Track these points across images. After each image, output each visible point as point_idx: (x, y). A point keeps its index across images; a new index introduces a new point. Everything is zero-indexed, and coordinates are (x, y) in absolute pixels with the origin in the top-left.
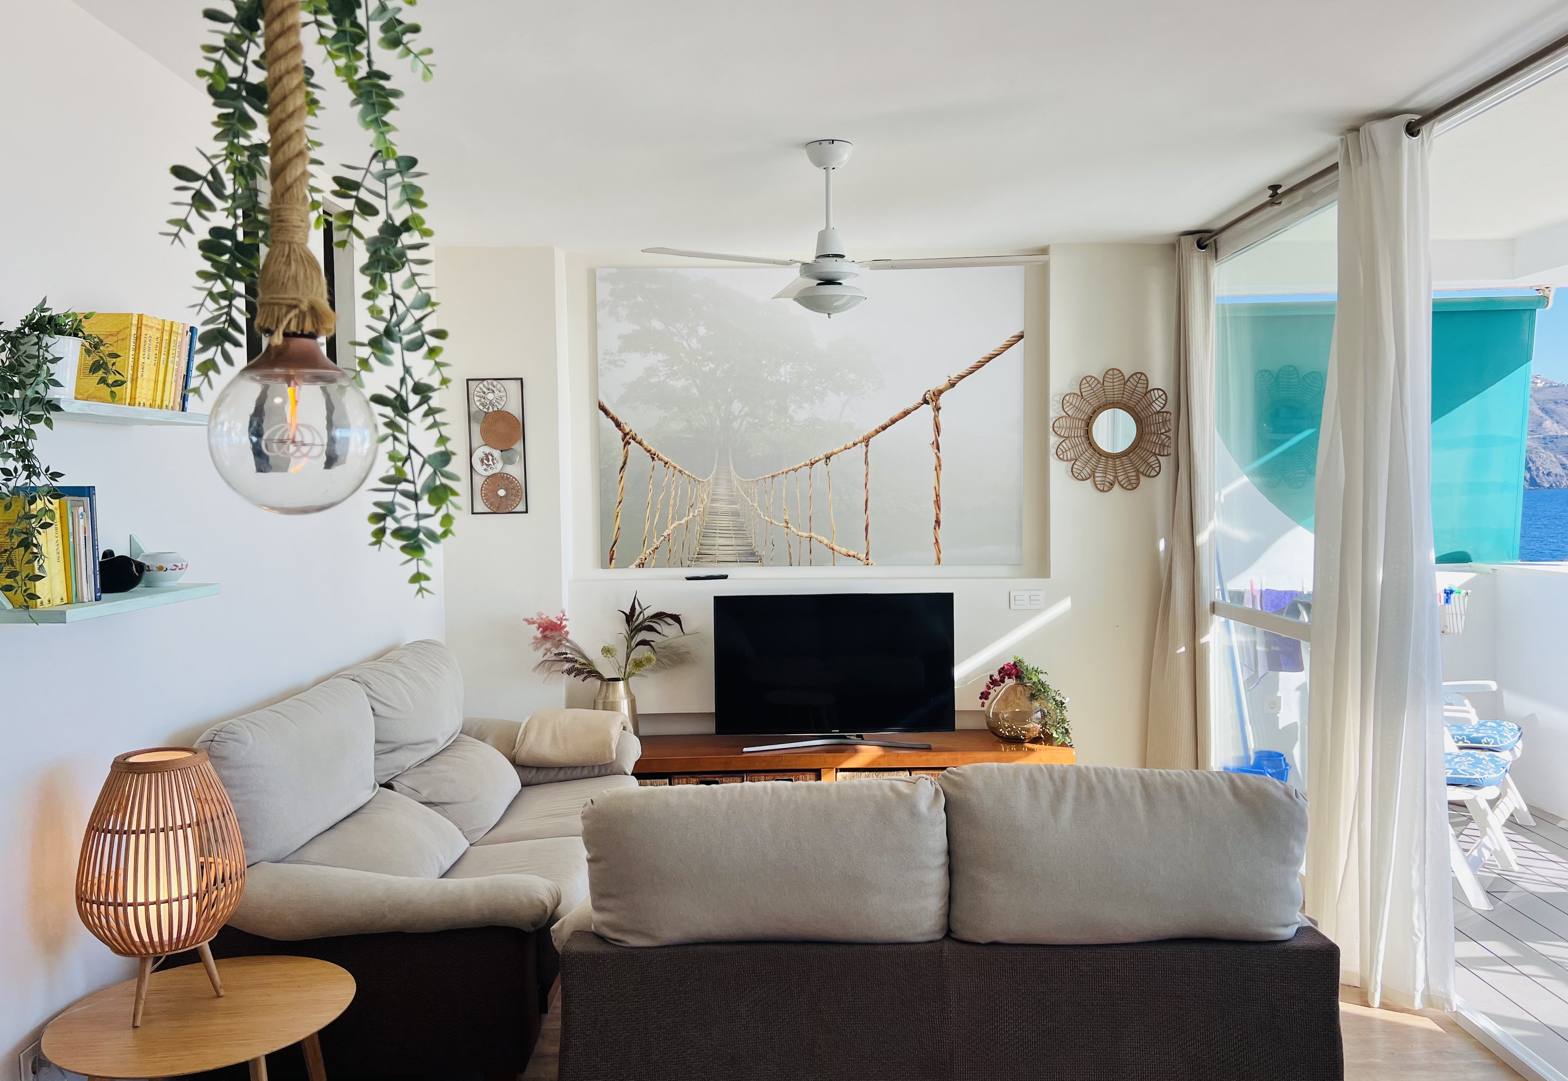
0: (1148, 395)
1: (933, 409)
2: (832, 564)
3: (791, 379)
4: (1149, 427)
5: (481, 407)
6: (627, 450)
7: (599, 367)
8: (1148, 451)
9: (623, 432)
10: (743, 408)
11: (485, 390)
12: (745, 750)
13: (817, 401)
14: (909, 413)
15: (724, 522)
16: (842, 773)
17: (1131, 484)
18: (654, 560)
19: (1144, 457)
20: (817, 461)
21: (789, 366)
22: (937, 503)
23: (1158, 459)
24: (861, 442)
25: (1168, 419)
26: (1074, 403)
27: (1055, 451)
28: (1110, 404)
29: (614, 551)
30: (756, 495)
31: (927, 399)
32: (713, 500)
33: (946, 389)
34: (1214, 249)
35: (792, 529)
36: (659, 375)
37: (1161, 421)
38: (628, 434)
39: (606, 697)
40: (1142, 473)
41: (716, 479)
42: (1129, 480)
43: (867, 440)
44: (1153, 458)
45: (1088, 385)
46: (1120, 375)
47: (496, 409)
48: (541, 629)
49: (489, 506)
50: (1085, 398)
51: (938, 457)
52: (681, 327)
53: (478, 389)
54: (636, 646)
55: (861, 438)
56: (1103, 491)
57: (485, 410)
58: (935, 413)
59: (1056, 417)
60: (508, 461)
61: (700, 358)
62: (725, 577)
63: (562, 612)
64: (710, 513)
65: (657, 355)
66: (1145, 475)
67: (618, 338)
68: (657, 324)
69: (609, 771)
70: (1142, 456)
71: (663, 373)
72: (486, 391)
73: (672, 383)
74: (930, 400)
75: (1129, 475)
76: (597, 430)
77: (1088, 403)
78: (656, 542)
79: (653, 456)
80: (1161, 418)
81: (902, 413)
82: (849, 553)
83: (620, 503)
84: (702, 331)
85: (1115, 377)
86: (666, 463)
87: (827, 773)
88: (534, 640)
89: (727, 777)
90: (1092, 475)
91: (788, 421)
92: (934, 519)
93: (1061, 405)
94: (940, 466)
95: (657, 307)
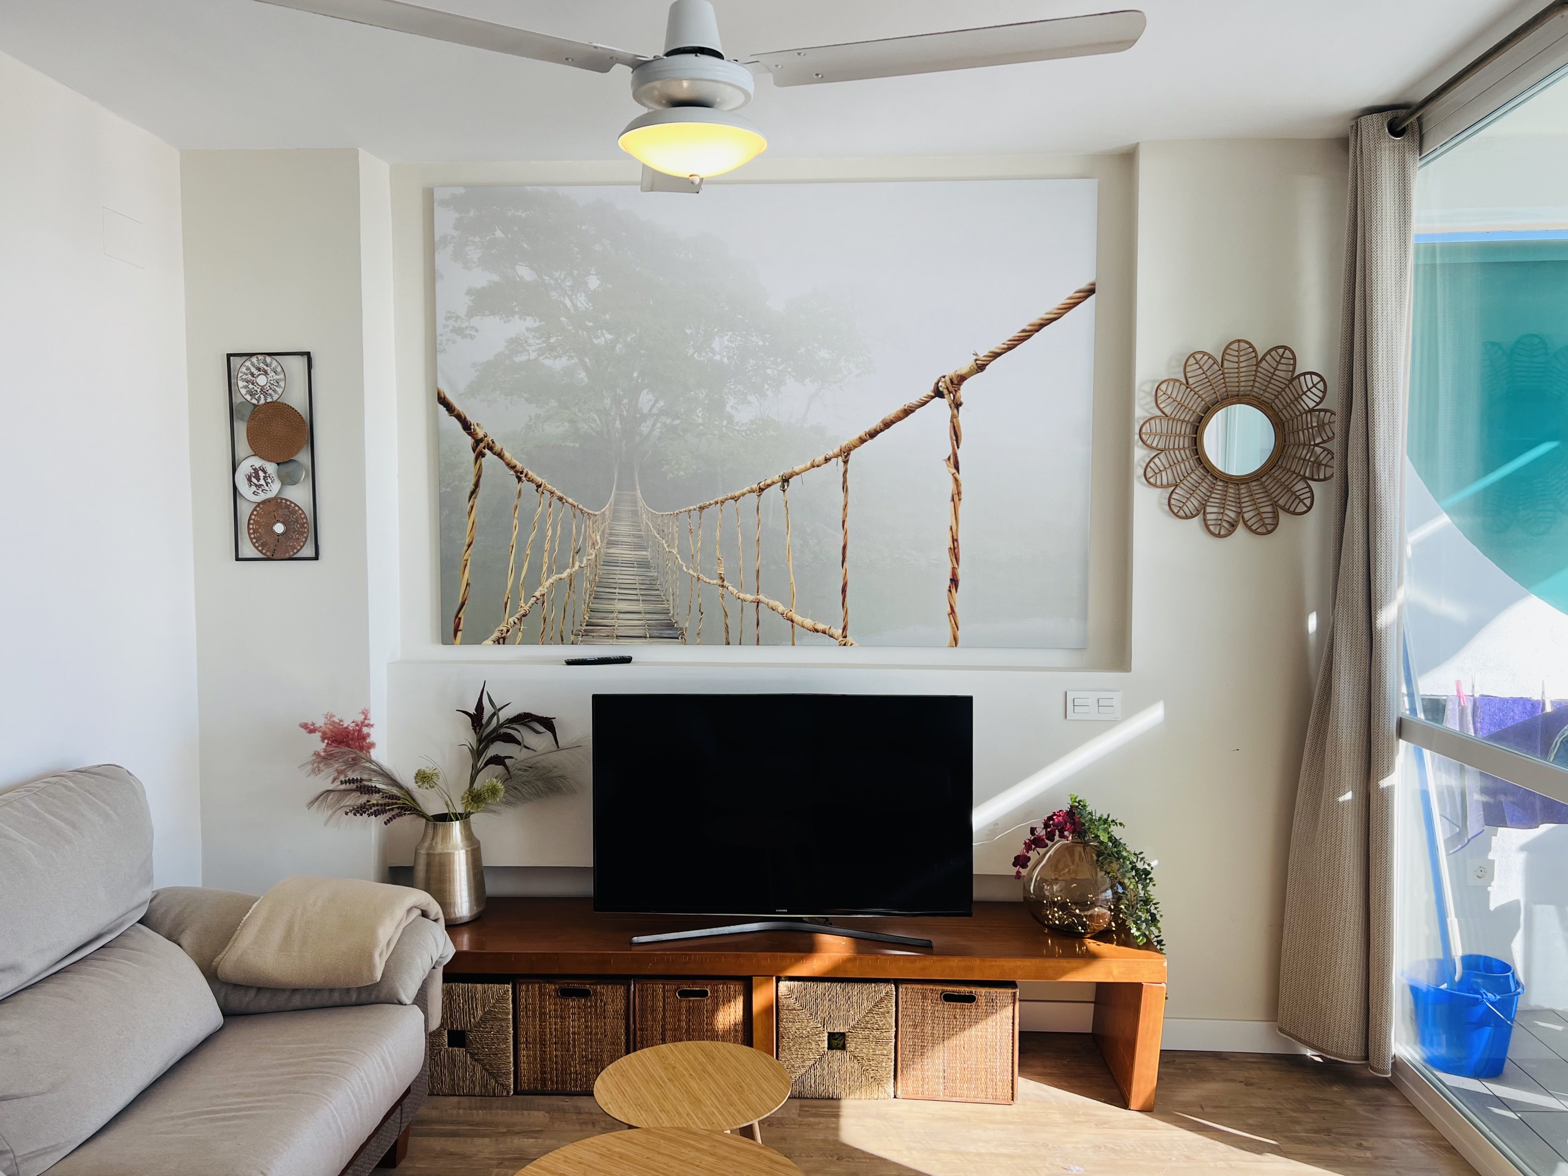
0: (1296, 382)
1: (950, 405)
2: (791, 643)
3: (729, 358)
4: (1296, 434)
5: (248, 397)
6: (481, 465)
7: (439, 338)
8: (1294, 472)
9: (473, 438)
10: (656, 402)
11: (253, 370)
12: (635, 939)
13: (769, 393)
14: (913, 411)
15: (625, 576)
16: (788, 983)
17: (1264, 525)
18: (520, 634)
19: (1286, 483)
20: (769, 486)
21: (726, 338)
22: (954, 552)
23: (1309, 486)
24: (837, 456)
25: (1326, 421)
26: (1174, 396)
27: (1142, 471)
28: (1232, 396)
29: (460, 619)
30: (676, 535)
31: (941, 389)
32: (611, 544)
33: (971, 373)
34: (1417, 137)
35: (730, 588)
36: (528, 351)
37: (1315, 424)
38: (481, 440)
39: (431, 847)
40: (1283, 508)
41: (615, 511)
42: (1262, 519)
43: (846, 453)
44: (1301, 485)
45: (1197, 366)
46: (1251, 350)
47: (269, 400)
48: (326, 741)
49: (260, 548)
50: (1193, 387)
51: (956, 480)
52: (562, 276)
53: (244, 369)
54: (486, 764)
55: (836, 450)
56: (1219, 536)
57: (254, 401)
58: (952, 411)
59: (1145, 417)
60: (287, 480)
61: (591, 324)
62: (627, 660)
63: (363, 713)
64: (607, 563)
65: (525, 320)
66: (1287, 511)
67: (466, 294)
68: (525, 273)
69: (373, 997)
70: (1283, 480)
71: (533, 348)
72: (256, 372)
73: (548, 362)
74: (945, 391)
75: (1262, 510)
76: (436, 435)
77: (1196, 396)
78: (523, 605)
79: (519, 475)
80: (1314, 419)
81: (901, 411)
82: (816, 627)
83: (469, 546)
84: (593, 282)
85: (1242, 353)
86: (539, 486)
87: (761, 984)
88: (314, 758)
89: (604, 984)
90: (1201, 510)
91: (725, 423)
92: (949, 576)
93: (1153, 399)
94: (959, 493)
95: (525, 246)
